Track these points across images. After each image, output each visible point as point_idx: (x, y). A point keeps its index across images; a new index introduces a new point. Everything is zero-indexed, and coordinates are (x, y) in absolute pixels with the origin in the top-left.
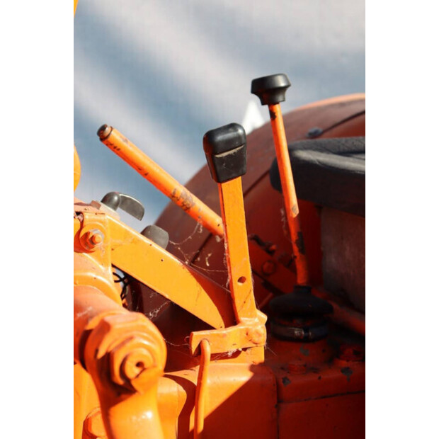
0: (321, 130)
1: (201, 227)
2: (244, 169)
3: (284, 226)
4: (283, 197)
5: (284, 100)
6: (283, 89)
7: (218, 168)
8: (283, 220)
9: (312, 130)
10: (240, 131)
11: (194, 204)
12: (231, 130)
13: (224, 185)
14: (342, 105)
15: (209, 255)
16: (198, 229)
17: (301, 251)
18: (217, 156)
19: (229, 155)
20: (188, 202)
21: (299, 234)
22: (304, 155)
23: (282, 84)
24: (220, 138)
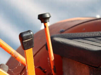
0: (64, 30)
1: (21, 64)
2: (33, 45)
3: (49, 63)
4: (49, 54)
5: (49, 21)
6: (49, 18)
7: (24, 45)
8: (49, 61)
9: (61, 30)
10: (32, 33)
11: (18, 56)
12: (28, 32)
13: (26, 51)
14: (72, 21)
15: (23, 73)
16: (20, 65)
17: (55, 72)
18: (24, 41)
19: (28, 41)
20: (16, 55)
21: (54, 66)
22: (57, 39)
23: (48, 16)
24: (24, 35)
